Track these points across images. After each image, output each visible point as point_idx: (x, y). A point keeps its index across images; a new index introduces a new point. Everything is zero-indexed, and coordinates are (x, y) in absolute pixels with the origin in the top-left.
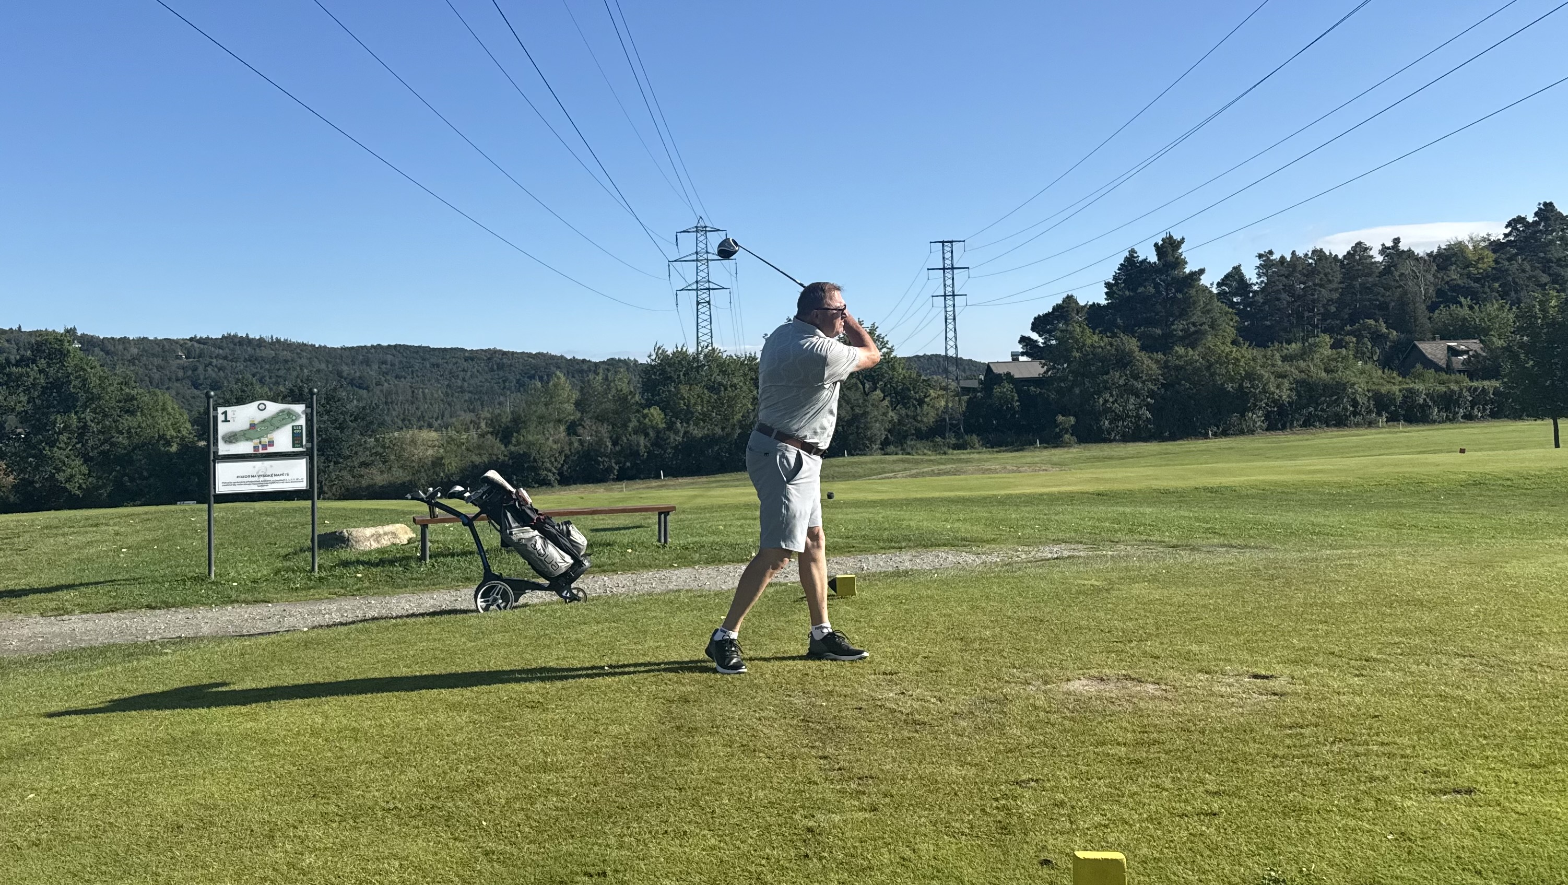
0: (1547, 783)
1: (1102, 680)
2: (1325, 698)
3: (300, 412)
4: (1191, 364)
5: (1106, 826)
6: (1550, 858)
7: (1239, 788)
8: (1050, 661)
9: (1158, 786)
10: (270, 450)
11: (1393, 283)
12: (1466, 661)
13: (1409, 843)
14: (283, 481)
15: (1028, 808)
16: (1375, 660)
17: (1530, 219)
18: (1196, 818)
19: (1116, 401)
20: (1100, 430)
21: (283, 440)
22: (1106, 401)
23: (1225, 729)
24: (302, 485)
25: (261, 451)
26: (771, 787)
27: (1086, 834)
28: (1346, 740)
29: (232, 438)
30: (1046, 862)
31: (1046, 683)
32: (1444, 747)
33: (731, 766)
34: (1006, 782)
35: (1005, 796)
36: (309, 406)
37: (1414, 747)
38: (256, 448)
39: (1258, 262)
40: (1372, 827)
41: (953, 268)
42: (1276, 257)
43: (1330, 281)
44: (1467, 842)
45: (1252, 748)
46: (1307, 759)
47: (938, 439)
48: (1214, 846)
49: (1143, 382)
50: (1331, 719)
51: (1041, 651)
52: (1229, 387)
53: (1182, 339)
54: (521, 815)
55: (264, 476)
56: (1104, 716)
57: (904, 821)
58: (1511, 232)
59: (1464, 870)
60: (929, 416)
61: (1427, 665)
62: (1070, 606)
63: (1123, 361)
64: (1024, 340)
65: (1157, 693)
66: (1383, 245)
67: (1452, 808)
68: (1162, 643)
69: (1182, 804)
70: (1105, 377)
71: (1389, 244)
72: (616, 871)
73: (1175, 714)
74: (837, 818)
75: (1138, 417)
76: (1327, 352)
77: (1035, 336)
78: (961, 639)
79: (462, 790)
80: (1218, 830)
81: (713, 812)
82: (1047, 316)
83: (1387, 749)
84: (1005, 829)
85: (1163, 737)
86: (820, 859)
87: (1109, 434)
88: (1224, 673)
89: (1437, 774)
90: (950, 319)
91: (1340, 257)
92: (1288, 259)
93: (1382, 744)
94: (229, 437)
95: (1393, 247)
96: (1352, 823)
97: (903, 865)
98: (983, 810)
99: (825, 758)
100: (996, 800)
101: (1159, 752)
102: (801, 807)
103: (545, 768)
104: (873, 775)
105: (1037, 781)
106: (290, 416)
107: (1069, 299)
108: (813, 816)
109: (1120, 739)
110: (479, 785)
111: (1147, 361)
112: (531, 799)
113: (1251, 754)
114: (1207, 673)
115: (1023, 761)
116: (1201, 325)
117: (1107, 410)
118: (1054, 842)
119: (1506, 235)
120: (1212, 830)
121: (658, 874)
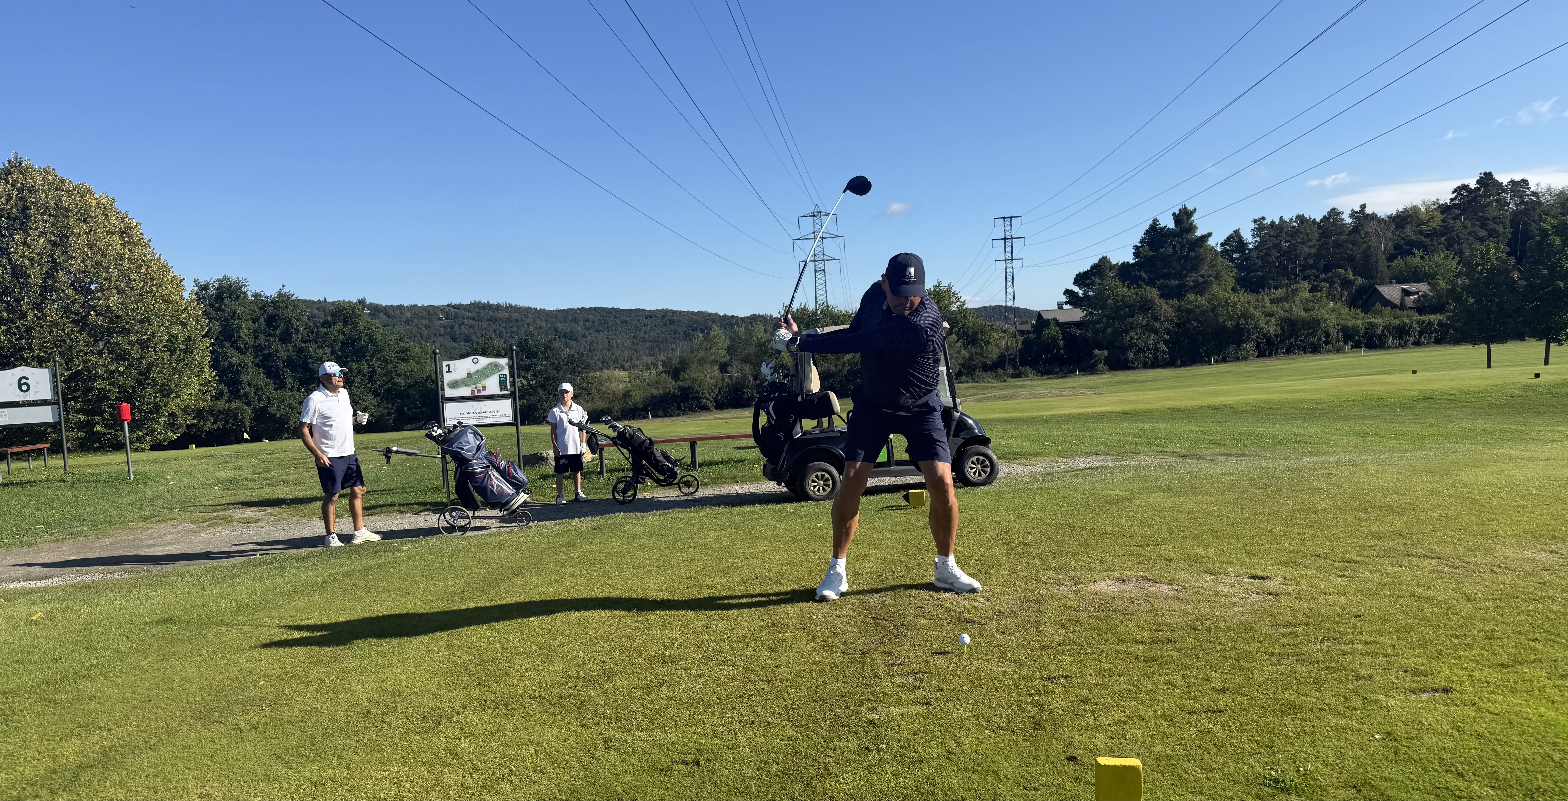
0: (1516, 683)
1: (1124, 581)
2: (1313, 598)
3: (504, 365)
4: (1199, 307)
5: (1125, 723)
6: (1525, 760)
7: (1241, 686)
8: (1080, 563)
9: (1171, 684)
10: (484, 393)
11: (1359, 240)
12: (1433, 562)
13: (1395, 744)
14: (494, 417)
15: (1058, 703)
16: (1356, 562)
17: (1473, 185)
18: (1203, 715)
19: (1140, 338)
20: (1127, 361)
21: (492, 385)
22: (1132, 338)
23: (1229, 629)
24: (510, 419)
25: (477, 394)
26: (843, 681)
27: (1107, 731)
28: (1334, 639)
29: (454, 385)
30: (1072, 758)
31: (1076, 584)
32: (1421, 646)
33: (812, 660)
34: (1040, 678)
35: (1038, 692)
36: (511, 359)
37: (1394, 646)
38: (473, 392)
39: (1253, 226)
40: (1361, 726)
41: (1012, 238)
42: (1268, 221)
43: (1310, 240)
44: (1448, 743)
45: (1252, 647)
46: (1301, 658)
47: (1000, 370)
48: (1220, 744)
49: (1161, 323)
50: (1320, 619)
51: (1073, 555)
52: (1229, 324)
53: (1192, 288)
54: (638, 704)
55: (480, 413)
56: (1125, 615)
57: (952, 716)
58: (1457, 196)
59: (1447, 771)
60: (993, 353)
61: (1401, 566)
62: (1098, 514)
63: (1146, 306)
64: (1067, 292)
65: (1170, 593)
66: (1352, 210)
67: (1432, 707)
68: (1175, 547)
69: (1192, 701)
70: (1131, 319)
71: (1358, 209)
72: (708, 760)
73: (1186, 613)
74: (895, 711)
75: (1157, 349)
76: (1307, 295)
77: (1076, 289)
78: (1008, 544)
79: (594, 680)
80: (1223, 726)
81: (793, 704)
82: (1086, 273)
83: (1371, 648)
84: (1038, 724)
85: (1174, 636)
86: (879, 750)
87: (1133, 363)
88: (1227, 575)
89: (1416, 673)
90: (1010, 278)
91: (1318, 220)
92: (1277, 223)
93: (1366, 643)
94: (453, 384)
95: (1360, 212)
96: (1343, 722)
97: (948, 759)
98: (1019, 706)
99: (890, 653)
100: (1031, 695)
101: (1171, 650)
102: (866, 700)
103: (663, 661)
104: (928, 671)
105: (1066, 677)
106: (497, 367)
107: (1104, 260)
108: (876, 709)
109: (1138, 638)
110: (608, 675)
111: (1165, 306)
112: (648, 689)
113: (1250, 652)
114: (1212, 574)
115: (1054, 659)
116: (1208, 277)
117: (1132, 345)
118: (1080, 739)
119: (1452, 200)
120: (1218, 727)
121: (742, 764)
